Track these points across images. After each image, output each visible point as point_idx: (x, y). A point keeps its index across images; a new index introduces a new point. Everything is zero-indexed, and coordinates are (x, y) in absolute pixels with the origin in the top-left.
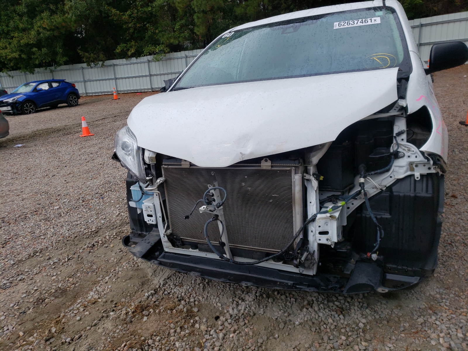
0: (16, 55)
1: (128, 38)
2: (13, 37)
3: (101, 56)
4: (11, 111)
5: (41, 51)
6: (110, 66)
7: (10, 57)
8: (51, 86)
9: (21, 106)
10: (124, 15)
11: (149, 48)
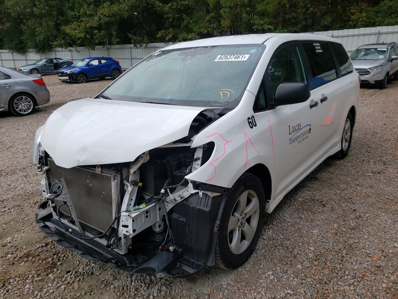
0: (82, 35)
1: (167, 26)
2: (82, 21)
3: (145, 39)
4: (68, 80)
5: (101, 32)
6: (152, 47)
7: (78, 36)
8: (100, 62)
9: (76, 77)
10: (165, 6)
11: (183, 35)
